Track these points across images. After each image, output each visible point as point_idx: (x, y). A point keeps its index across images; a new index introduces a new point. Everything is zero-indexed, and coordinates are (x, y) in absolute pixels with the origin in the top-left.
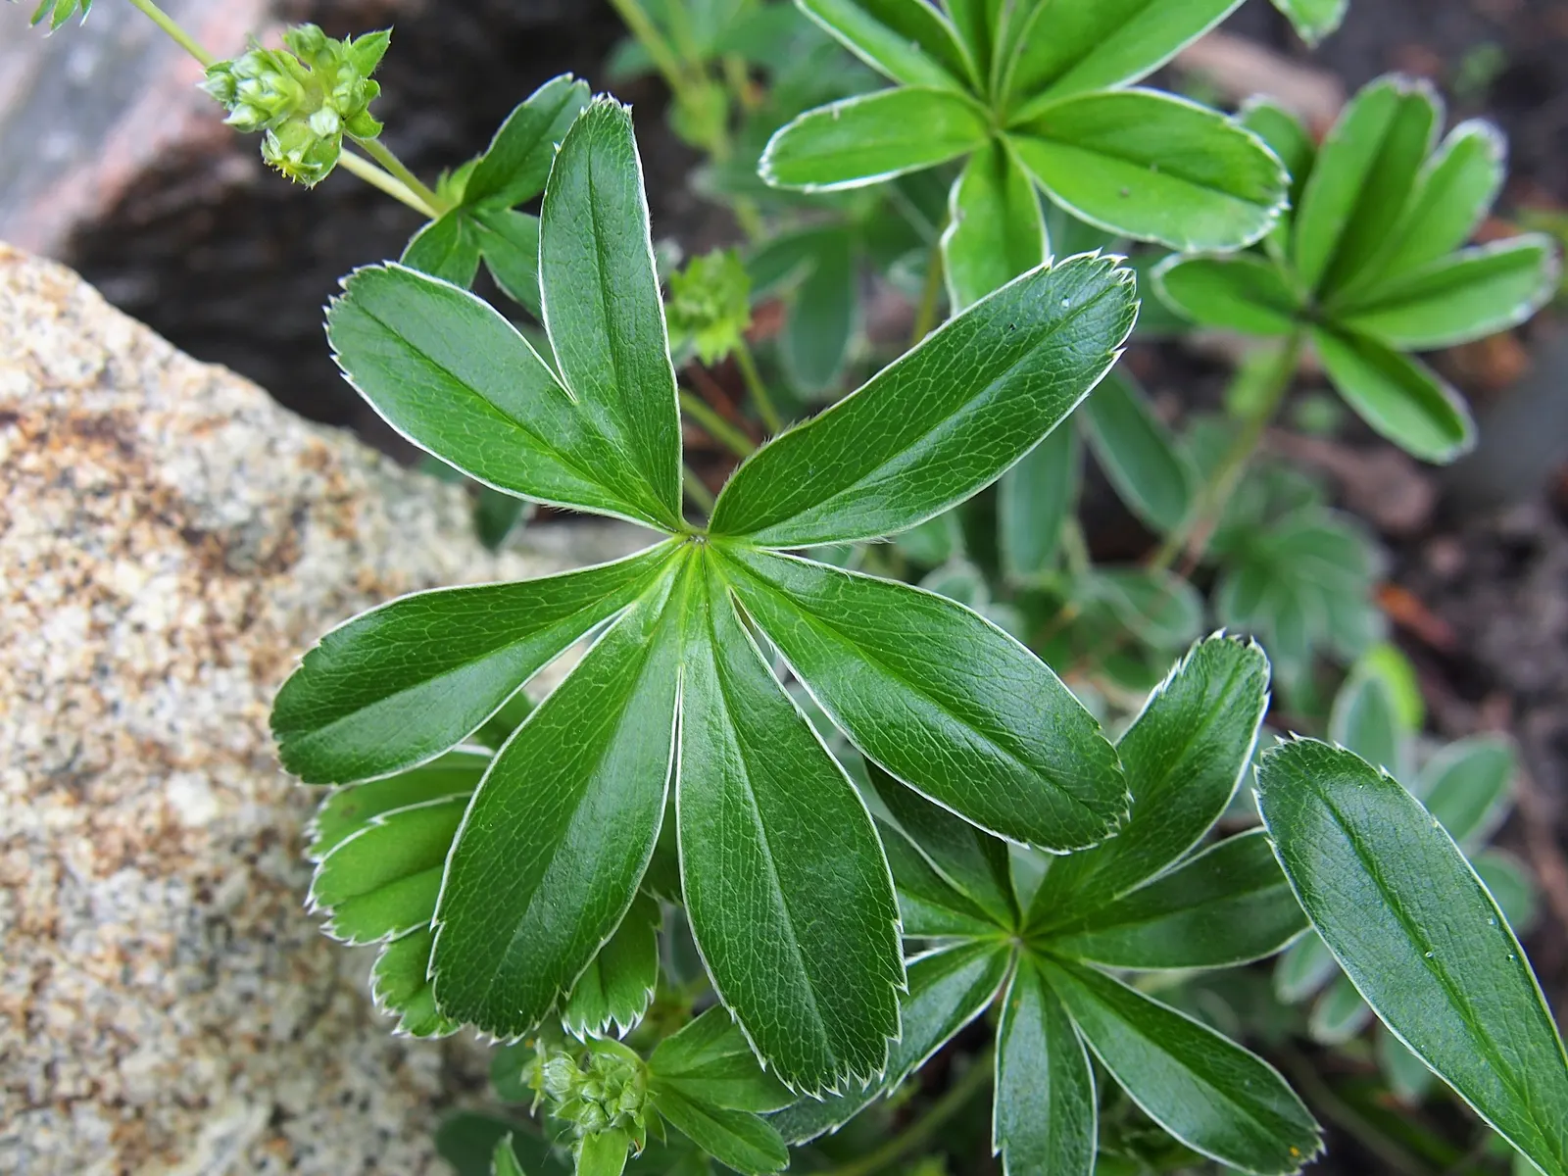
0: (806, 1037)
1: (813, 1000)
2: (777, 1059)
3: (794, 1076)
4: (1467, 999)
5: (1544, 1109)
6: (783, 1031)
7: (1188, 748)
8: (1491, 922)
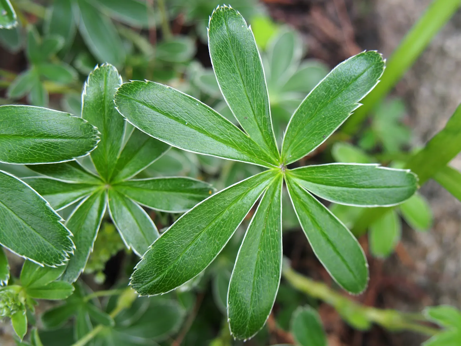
0: (48, 250)
1: (44, 240)
2: (45, 262)
3: (53, 263)
4: (204, 129)
5: (242, 146)
6: (41, 253)
7: (106, 105)
8: (198, 105)
